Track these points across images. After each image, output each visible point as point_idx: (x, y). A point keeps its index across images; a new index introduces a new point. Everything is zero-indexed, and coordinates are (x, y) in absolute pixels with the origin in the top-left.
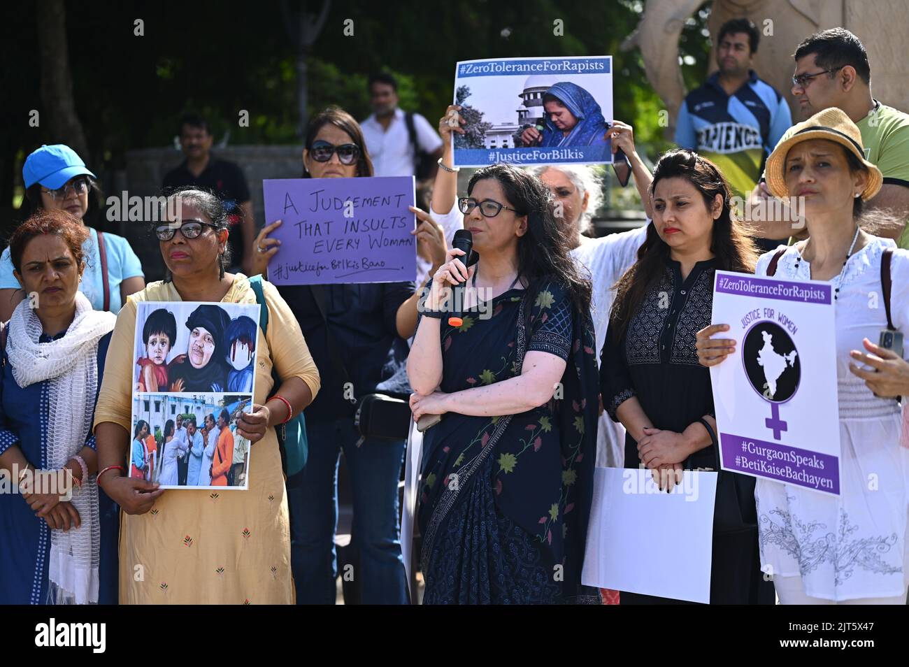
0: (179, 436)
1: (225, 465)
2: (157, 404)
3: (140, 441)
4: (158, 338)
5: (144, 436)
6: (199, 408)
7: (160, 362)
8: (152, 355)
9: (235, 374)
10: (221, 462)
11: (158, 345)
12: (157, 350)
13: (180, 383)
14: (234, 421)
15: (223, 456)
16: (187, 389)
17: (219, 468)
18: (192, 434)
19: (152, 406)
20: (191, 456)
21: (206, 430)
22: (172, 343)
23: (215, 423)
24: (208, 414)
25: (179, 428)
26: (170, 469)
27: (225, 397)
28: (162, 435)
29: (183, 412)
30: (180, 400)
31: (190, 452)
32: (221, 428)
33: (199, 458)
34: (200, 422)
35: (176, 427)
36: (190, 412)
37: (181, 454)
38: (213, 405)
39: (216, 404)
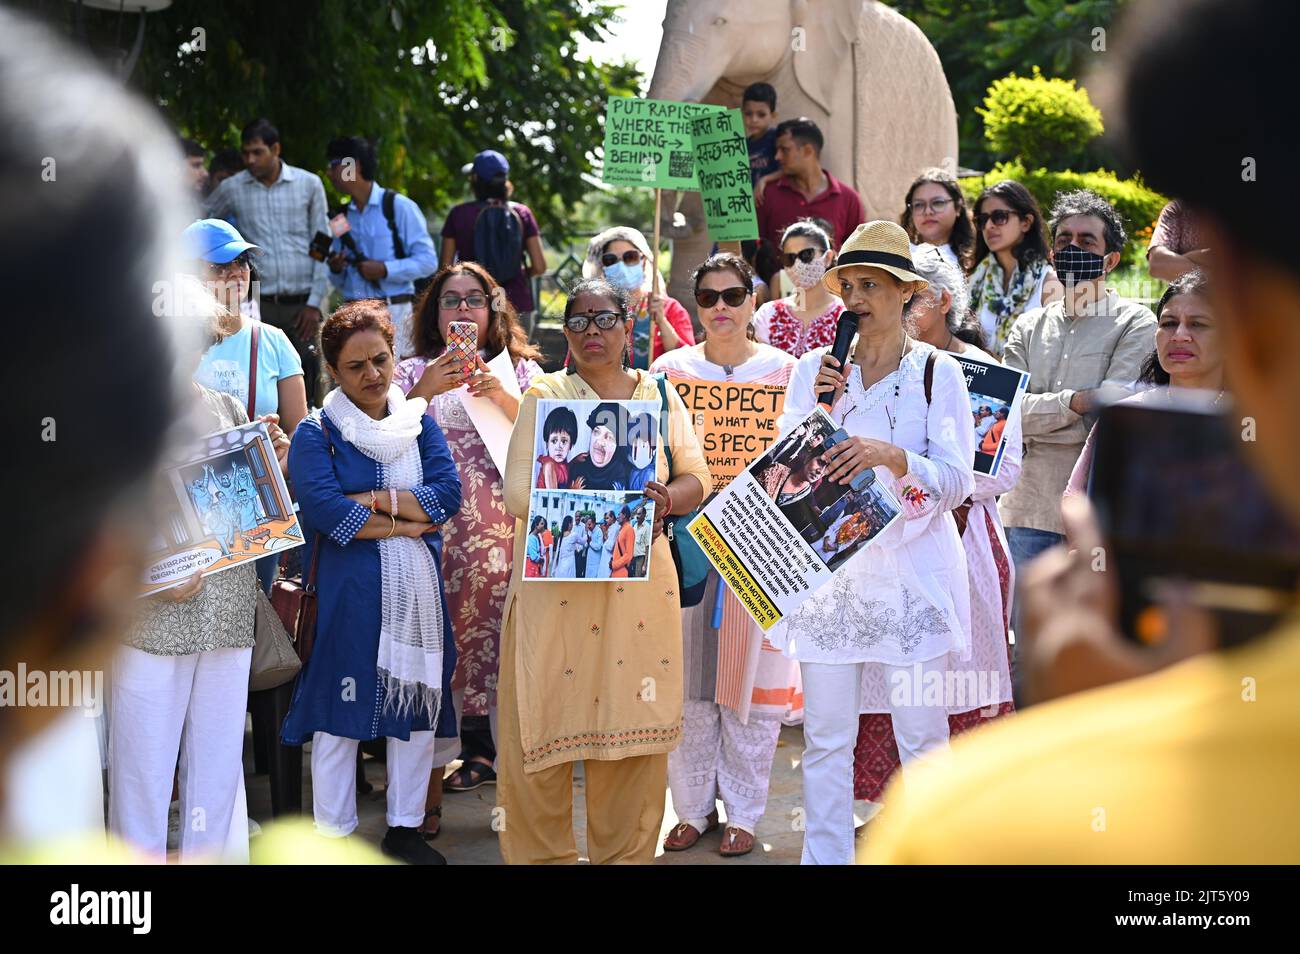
0: (578, 531)
1: (627, 558)
2: (556, 501)
3: (537, 535)
4: (559, 436)
5: (541, 531)
6: (599, 505)
7: (561, 460)
8: (553, 453)
9: (637, 473)
10: (622, 555)
11: (559, 443)
12: (559, 448)
13: (580, 481)
14: (635, 517)
15: (623, 549)
16: (588, 486)
17: (618, 562)
18: (591, 529)
19: (551, 503)
20: (590, 550)
21: (606, 526)
22: (573, 441)
23: (615, 519)
24: (608, 511)
25: (577, 524)
26: (568, 562)
27: (626, 495)
28: (560, 530)
29: (582, 508)
30: (580, 497)
31: (589, 546)
32: (622, 524)
33: (599, 551)
34: (599, 518)
35: (574, 523)
36: (589, 509)
37: (579, 548)
38: (614, 503)
39: (617, 501)
